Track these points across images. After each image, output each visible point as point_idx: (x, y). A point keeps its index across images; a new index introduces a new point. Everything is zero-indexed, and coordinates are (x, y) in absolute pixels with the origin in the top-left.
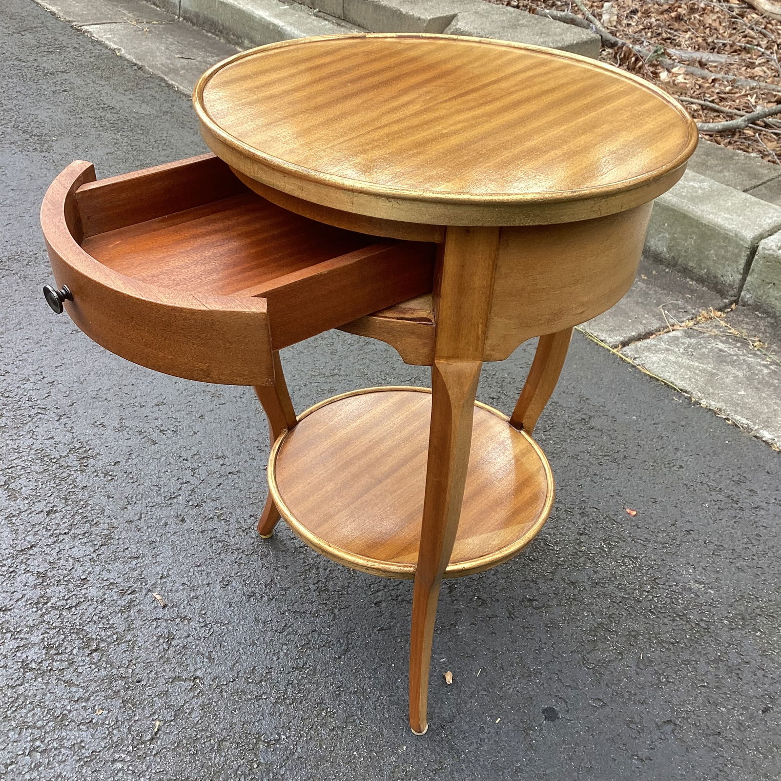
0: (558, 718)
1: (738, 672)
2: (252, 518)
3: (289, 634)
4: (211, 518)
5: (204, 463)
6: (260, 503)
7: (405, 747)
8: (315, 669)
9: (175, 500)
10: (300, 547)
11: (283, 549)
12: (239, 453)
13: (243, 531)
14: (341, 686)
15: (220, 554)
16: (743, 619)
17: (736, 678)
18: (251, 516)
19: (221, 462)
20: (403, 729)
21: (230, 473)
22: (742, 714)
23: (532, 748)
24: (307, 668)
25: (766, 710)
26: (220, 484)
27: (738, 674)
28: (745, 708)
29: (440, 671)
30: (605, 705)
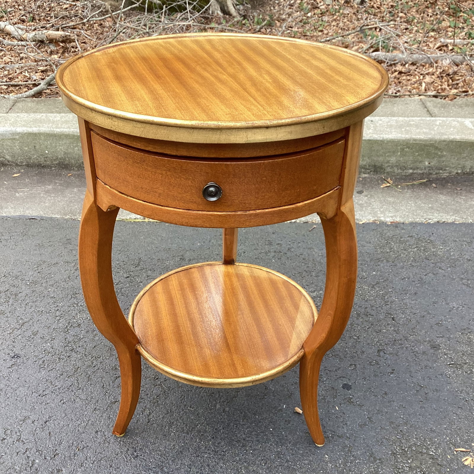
0: (351, 385)
2: (99, 433)
4: (75, 455)
5: (19, 431)
6: (90, 422)
7: (326, 456)
8: (245, 466)
9: (36, 465)
10: (148, 422)
11: (141, 431)
12: (33, 408)
13: (105, 443)
14: (266, 461)
15: (111, 466)
17: (371, 316)
18: (97, 432)
19: (30, 421)
20: (314, 450)
21: (45, 423)
22: (391, 327)
23: (361, 406)
24: (242, 470)
25: (393, 319)
26: (50, 433)
27: (370, 314)
28: (388, 324)
29: (290, 412)
30: (355, 365)
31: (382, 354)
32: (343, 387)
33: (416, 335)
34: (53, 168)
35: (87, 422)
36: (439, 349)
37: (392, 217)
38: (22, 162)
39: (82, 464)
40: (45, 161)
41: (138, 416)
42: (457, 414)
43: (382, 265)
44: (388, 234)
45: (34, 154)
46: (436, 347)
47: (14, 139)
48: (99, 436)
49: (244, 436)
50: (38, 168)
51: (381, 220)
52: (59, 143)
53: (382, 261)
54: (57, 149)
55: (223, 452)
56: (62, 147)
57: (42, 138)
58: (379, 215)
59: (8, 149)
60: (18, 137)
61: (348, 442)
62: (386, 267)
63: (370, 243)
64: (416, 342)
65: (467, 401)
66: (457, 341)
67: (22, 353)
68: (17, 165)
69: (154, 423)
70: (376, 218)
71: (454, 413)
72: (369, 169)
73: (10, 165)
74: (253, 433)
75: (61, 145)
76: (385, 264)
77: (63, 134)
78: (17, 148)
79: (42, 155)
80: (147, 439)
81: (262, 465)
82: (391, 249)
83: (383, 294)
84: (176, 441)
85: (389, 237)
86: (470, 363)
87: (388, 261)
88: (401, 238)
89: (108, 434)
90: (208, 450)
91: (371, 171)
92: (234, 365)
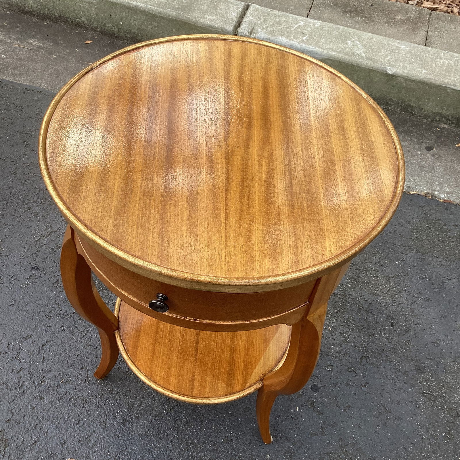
0: (320, 388)
1: (370, 311)
2: (84, 370)
3: (164, 432)
4: (58, 386)
5: (20, 348)
6: (79, 357)
7: (268, 455)
8: (194, 443)
9: (24, 387)
10: (127, 372)
11: (119, 379)
12: (36, 328)
13: (85, 382)
14: (214, 444)
15: (84, 407)
16: (355, 280)
17: (372, 315)
18: (82, 369)
19: (31, 341)
20: (260, 445)
21: (43, 346)
22: (385, 333)
23: (320, 413)
24: (190, 445)
25: (392, 325)
26: (43, 358)
27: (371, 312)
28: (385, 329)
29: (253, 400)
30: (333, 366)
31: (364, 361)
32: (312, 388)
33: (406, 350)
34: (126, 41)
35: (77, 356)
36: (423, 373)
37: (448, 193)
38: (97, 28)
39: (61, 397)
40: (119, 32)
41: (121, 363)
42: (406, 450)
43: (409, 255)
44: (434, 216)
45: (108, 23)
46: (420, 369)
47: (92, 3)
48: (83, 373)
49: (204, 412)
50: (112, 38)
51: (434, 194)
52: (134, 18)
53: (413, 250)
54: (131, 23)
55: (181, 422)
56: (137, 22)
57: (119, 8)
58: (435, 188)
59: (84, 12)
60: (95, 2)
61: (293, 447)
62: (412, 259)
63: (409, 223)
64: (403, 358)
65: (423, 438)
66: (445, 369)
67: (42, 266)
68: (92, 29)
69: (131, 374)
70: (430, 191)
71: (404, 448)
72: (451, 121)
73: (86, 28)
74: (213, 411)
75: (135, 19)
76: (413, 255)
77: (139, 10)
78: (93, 12)
79: (117, 26)
80: (121, 389)
81: (209, 446)
82: (428, 237)
83: (395, 291)
84: (145, 399)
85: (432, 220)
86: (446, 397)
87: (417, 252)
88: (445, 225)
89: (91, 373)
90: (169, 416)
91: (452, 123)
92: (193, 380)
